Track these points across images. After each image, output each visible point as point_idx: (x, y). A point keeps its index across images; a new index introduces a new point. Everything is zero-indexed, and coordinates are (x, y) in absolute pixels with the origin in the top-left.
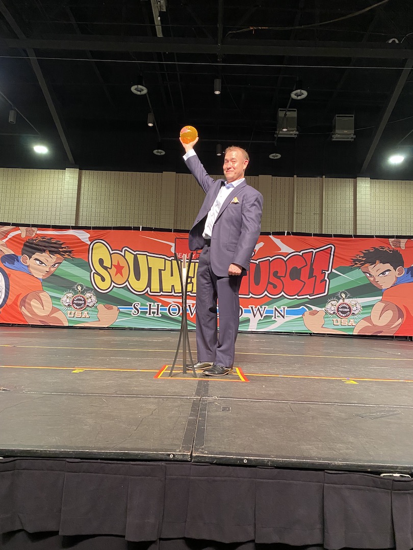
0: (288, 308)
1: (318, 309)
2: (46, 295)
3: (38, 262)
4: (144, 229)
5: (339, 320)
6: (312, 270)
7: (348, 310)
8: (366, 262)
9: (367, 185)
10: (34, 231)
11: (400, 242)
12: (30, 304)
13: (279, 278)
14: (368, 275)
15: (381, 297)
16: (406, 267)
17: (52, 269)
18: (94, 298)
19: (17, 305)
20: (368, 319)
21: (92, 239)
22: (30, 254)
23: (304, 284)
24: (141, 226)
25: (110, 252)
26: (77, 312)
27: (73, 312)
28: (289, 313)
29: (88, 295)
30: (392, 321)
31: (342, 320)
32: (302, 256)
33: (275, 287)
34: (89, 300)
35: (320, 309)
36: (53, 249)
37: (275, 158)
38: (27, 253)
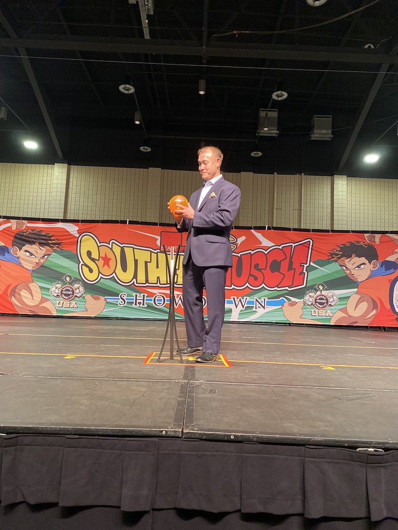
0: (268, 299)
1: (296, 300)
2: (35, 286)
3: (28, 254)
4: (131, 222)
5: (317, 310)
6: (291, 263)
7: (325, 301)
8: (342, 256)
9: (344, 183)
10: (24, 224)
11: (374, 237)
12: (20, 295)
13: (260, 270)
14: (344, 268)
15: (356, 290)
16: (380, 261)
17: (42, 261)
18: (82, 289)
19: (7, 296)
20: (344, 310)
21: (80, 232)
22: (20, 246)
23: (284, 277)
24: (128, 220)
25: (97, 244)
26: (65, 302)
27: (62, 302)
28: (269, 304)
29: (76, 286)
30: (367, 312)
31: (320, 311)
32: (282, 250)
33: (256, 279)
34: (77, 291)
35: (299, 300)
36: (42, 241)
37: (257, 156)
38: (16, 244)
